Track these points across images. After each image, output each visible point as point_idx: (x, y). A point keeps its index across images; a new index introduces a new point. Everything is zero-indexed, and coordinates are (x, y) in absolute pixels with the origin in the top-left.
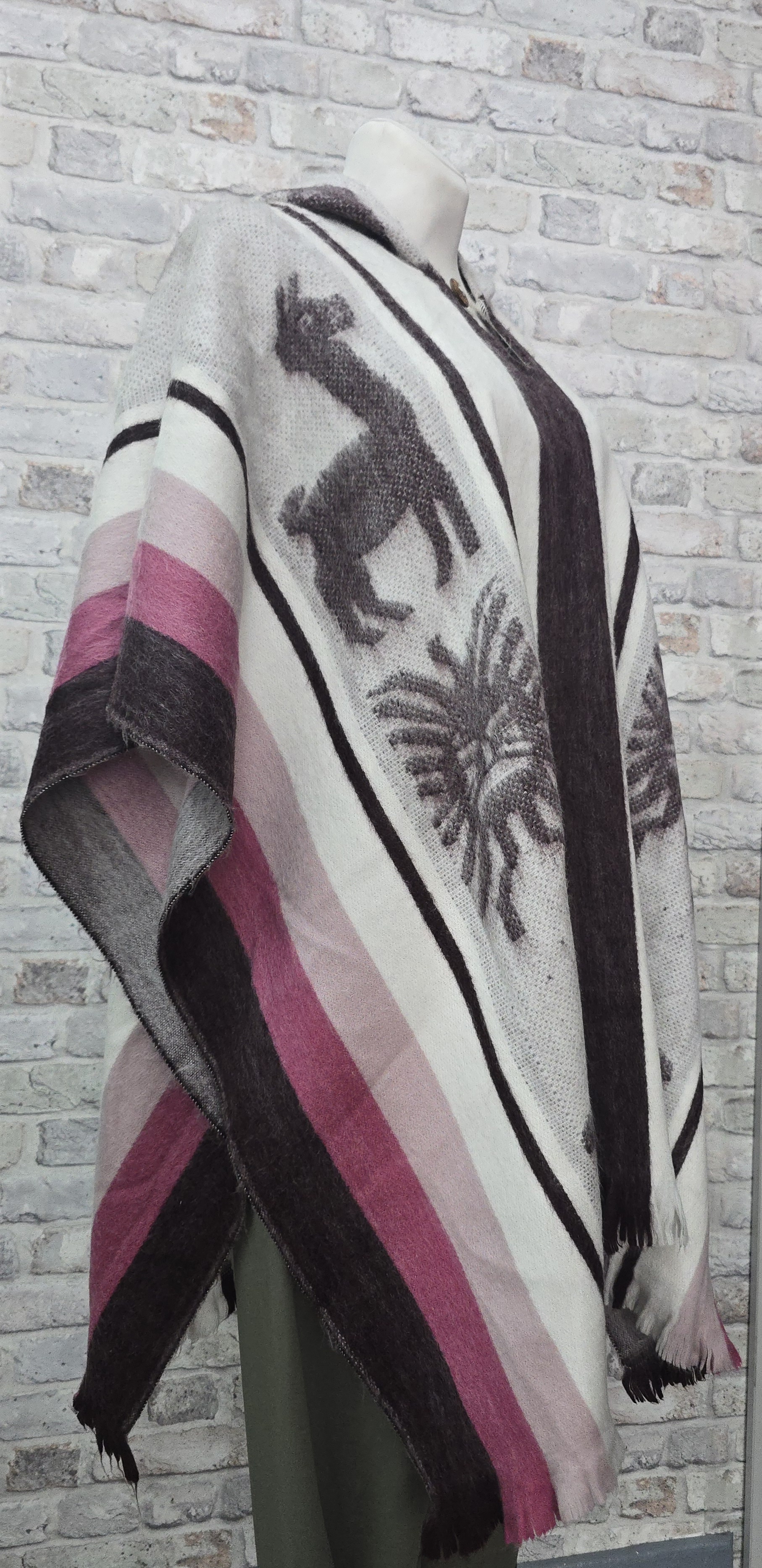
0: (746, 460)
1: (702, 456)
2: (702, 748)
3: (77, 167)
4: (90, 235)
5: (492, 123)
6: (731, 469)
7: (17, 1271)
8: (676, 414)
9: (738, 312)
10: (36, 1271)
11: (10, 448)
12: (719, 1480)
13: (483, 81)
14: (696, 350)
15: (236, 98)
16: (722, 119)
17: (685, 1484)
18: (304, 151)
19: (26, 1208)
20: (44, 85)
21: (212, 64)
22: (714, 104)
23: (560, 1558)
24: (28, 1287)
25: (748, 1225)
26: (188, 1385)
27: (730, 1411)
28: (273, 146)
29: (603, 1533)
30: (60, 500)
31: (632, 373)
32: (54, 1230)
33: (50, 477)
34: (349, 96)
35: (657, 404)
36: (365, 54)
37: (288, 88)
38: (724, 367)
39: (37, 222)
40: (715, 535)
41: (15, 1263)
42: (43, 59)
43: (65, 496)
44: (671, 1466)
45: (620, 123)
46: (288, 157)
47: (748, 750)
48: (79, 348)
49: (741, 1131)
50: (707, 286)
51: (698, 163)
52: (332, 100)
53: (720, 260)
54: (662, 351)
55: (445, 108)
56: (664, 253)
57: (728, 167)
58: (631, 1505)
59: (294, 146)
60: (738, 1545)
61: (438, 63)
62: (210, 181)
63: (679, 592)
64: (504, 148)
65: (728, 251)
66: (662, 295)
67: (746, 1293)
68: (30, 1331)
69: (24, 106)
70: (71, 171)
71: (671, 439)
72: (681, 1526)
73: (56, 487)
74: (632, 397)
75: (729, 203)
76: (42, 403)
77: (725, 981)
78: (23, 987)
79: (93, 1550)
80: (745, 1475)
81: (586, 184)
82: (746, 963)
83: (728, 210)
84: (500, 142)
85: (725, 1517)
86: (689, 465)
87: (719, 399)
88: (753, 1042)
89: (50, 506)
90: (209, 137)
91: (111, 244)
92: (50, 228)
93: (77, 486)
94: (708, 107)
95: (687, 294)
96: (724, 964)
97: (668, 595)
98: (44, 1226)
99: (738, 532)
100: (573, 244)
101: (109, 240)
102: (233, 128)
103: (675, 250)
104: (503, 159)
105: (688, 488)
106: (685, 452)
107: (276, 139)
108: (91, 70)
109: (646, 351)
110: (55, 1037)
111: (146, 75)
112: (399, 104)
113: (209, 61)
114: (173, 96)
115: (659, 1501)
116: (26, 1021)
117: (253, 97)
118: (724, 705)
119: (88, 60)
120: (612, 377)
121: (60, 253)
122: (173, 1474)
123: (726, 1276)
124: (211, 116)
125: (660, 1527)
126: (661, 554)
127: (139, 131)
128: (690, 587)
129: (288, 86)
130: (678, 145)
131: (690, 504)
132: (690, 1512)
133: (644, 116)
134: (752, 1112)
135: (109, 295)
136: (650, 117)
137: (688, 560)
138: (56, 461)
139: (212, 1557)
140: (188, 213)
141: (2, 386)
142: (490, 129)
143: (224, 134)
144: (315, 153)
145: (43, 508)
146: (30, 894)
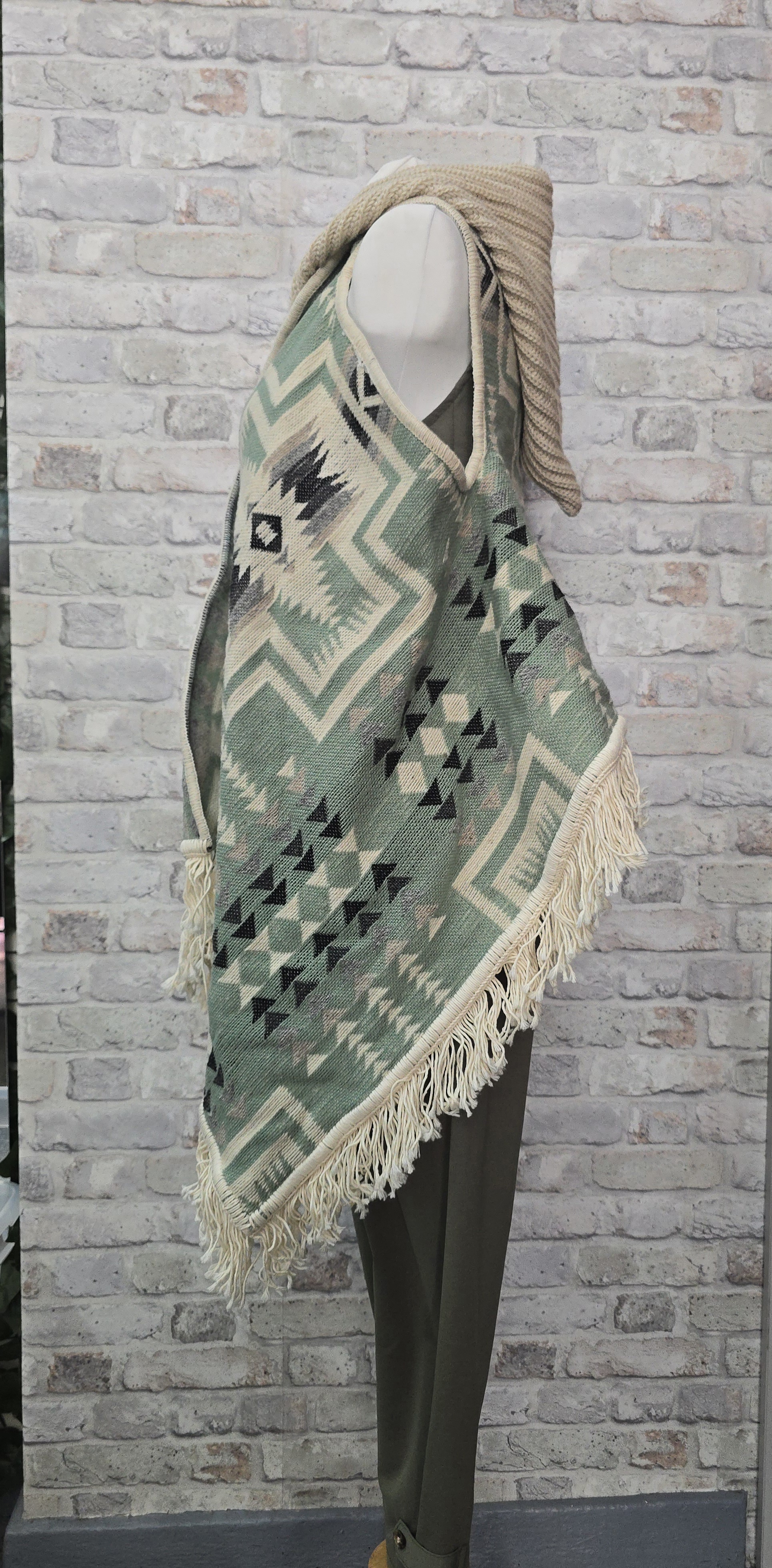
0: (759, 398)
1: (709, 397)
2: (712, 701)
6: (743, 408)
7: (52, 1195)
8: (682, 354)
9: (749, 241)
10: (68, 1195)
13: (474, 25)
14: (703, 285)
16: (730, 36)
17: (697, 1439)
19: (59, 1138)
21: (203, 40)
22: (722, 21)
24: (62, 1210)
25: (763, 1188)
26: (207, 1308)
28: (264, 115)
29: (612, 1480)
31: (633, 314)
32: (83, 1159)
33: (61, 457)
34: (337, 57)
35: (660, 345)
36: (353, 11)
37: (277, 55)
38: (733, 301)
39: (42, 213)
41: (50, 1187)
43: (75, 475)
44: (681, 1420)
46: (278, 124)
47: (761, 703)
48: (85, 332)
49: (754, 1093)
53: (729, 187)
54: (666, 289)
55: (435, 57)
57: (738, 87)
59: (284, 112)
61: (427, 12)
62: (203, 157)
63: (685, 540)
64: (496, 92)
66: (665, 231)
67: (759, 1257)
68: (64, 1249)
70: (72, 160)
71: (676, 381)
72: (691, 1480)
74: (633, 339)
76: (52, 387)
77: (737, 941)
79: (125, 1451)
80: (759, 1436)
83: (737, 133)
85: (740, 1475)
86: (695, 407)
88: (767, 1004)
89: (62, 485)
90: (202, 113)
91: (113, 229)
93: (87, 464)
94: (715, 25)
95: (692, 227)
96: (735, 924)
97: (674, 544)
98: (75, 1155)
99: (749, 475)
101: (110, 224)
103: (679, 181)
105: (694, 431)
106: (691, 393)
107: (265, 107)
109: (649, 290)
115: (670, 1454)
116: (54, 967)
117: (243, 68)
118: (735, 656)
120: (612, 320)
121: (65, 241)
122: (196, 1388)
124: (203, 92)
125: (671, 1479)
126: (665, 502)
127: (136, 115)
128: (698, 534)
131: (698, 448)
132: (702, 1467)
135: (112, 278)
136: (652, 42)
137: (694, 507)
138: (66, 442)
139: (233, 1467)
140: (183, 190)
142: (481, 74)
145: (55, 487)
146: (53, 851)
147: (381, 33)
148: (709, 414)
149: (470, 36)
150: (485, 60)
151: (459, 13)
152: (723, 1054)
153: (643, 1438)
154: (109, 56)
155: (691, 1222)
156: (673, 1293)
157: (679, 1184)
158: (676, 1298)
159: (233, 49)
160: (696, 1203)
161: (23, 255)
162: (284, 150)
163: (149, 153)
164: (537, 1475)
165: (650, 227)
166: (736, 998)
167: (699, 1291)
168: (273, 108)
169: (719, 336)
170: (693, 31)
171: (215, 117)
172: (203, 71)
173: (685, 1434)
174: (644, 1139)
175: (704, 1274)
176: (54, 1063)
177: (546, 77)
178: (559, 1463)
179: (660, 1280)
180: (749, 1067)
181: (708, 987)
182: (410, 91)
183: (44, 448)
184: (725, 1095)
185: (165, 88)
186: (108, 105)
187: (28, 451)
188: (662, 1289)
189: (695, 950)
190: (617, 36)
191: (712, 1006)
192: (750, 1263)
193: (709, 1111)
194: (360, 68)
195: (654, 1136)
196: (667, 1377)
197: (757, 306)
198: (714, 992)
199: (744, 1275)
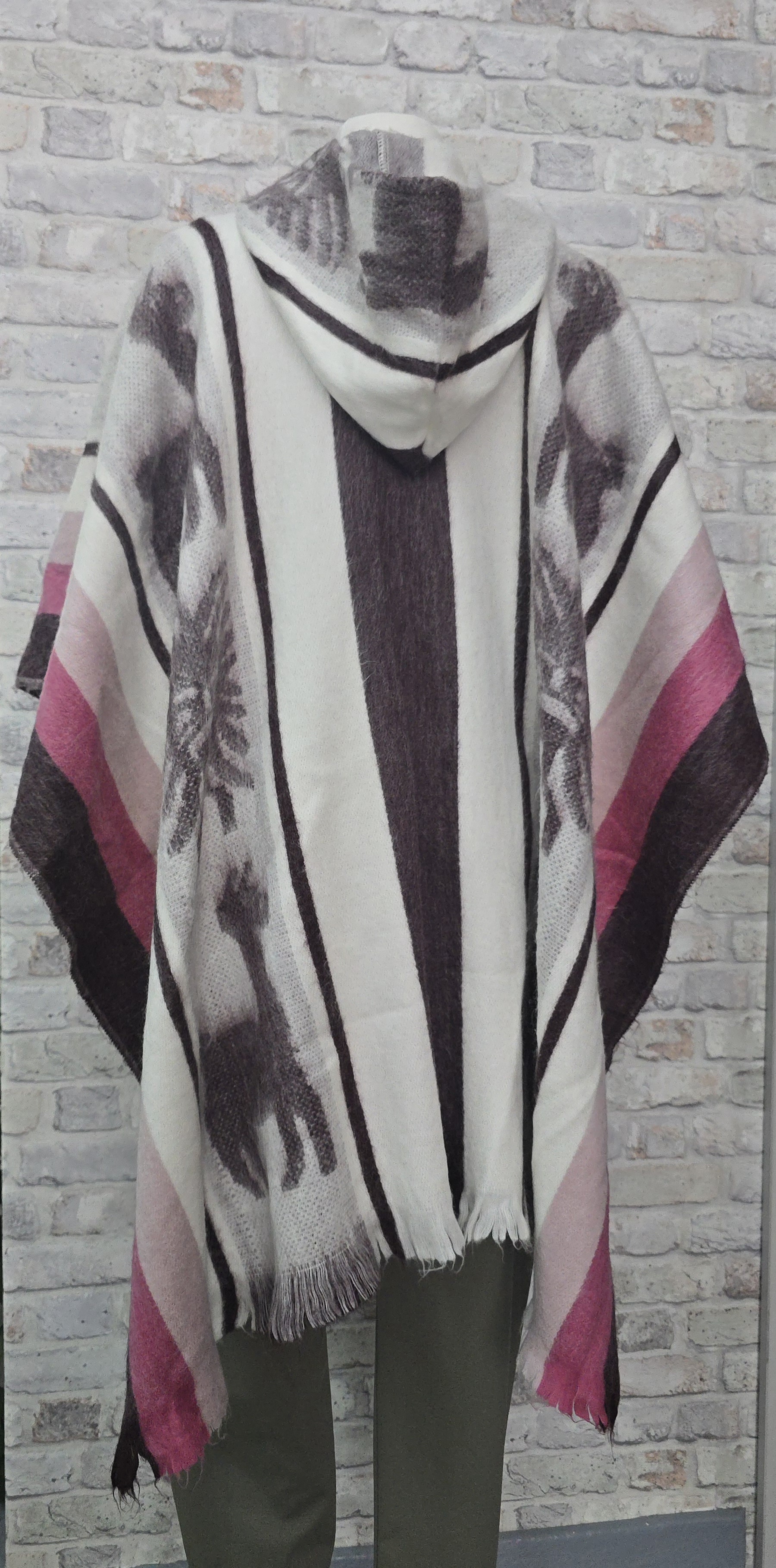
1: (705, 406)
3: (69, 147)
4: (84, 214)
5: (482, 71)
6: (735, 418)
11: (12, 432)
12: (731, 1455)
13: (472, 28)
14: (697, 295)
15: (223, 66)
18: (291, 115)
20: (35, 66)
22: (714, 34)
23: (568, 1526)
25: (759, 1199)
27: (741, 1386)
28: (260, 111)
30: (60, 482)
33: (50, 459)
34: (335, 54)
36: (351, 9)
37: (274, 51)
40: (718, 488)
42: (33, 40)
44: (680, 1439)
45: (614, 62)
46: (275, 121)
50: (708, 226)
51: (696, 97)
52: (319, 60)
53: (722, 198)
55: (433, 59)
56: (662, 195)
57: (730, 100)
58: (640, 1477)
59: (281, 110)
60: (750, 1520)
61: (425, 13)
62: (198, 152)
64: (493, 96)
65: (730, 189)
66: (660, 240)
67: (757, 1268)
69: (15, 88)
70: (63, 151)
73: (56, 469)
75: (731, 138)
76: (42, 386)
77: (733, 951)
78: (37, 959)
80: (757, 1451)
81: (580, 128)
82: (755, 932)
83: (730, 145)
84: (490, 91)
85: (737, 1492)
87: (722, 345)
88: (763, 1014)
89: (51, 488)
90: (198, 107)
92: (45, 210)
94: (707, 37)
95: (687, 237)
96: (731, 933)
98: (61, 1189)
100: (567, 192)
101: (102, 219)
102: (220, 96)
103: (674, 190)
104: (493, 108)
107: (262, 104)
108: (80, 47)
110: (68, 1007)
111: (133, 48)
112: (385, 59)
113: (196, 29)
114: (161, 68)
117: (240, 63)
119: (77, 38)
123: (736, 1251)
124: (198, 85)
127: (130, 107)
129: (274, 49)
130: (676, 80)
132: (700, 1486)
133: (640, 52)
134: (762, 1084)
140: (178, 186)
141: (4, 370)
143: (212, 103)
144: (302, 116)
145: (44, 490)
147: (379, 33)
148: (703, 424)
149: (468, 38)
150: (483, 63)
151: (457, 15)
152: (720, 1065)
153: (642, 1459)
154: (100, 45)
155: (689, 1237)
156: (671, 1310)
157: (677, 1198)
158: (675, 1314)
159: (228, 43)
160: (694, 1218)
161: (11, 248)
162: (281, 148)
163: (143, 146)
164: (537, 1503)
165: (646, 236)
166: (732, 1009)
167: (698, 1306)
168: (270, 105)
169: (713, 346)
170: (688, 43)
171: (211, 112)
172: (198, 65)
173: (684, 1453)
174: (642, 1155)
175: (702, 1289)
176: (41, 1093)
177: (543, 83)
178: (559, 1489)
179: (659, 1298)
180: (745, 1077)
181: (706, 998)
182: (408, 92)
183: (33, 449)
184: (721, 1107)
185: (160, 81)
186: (99, 96)
187: (16, 453)
188: (661, 1306)
189: (692, 961)
190: (613, 44)
191: (709, 1018)
192: (747, 1276)
193: (706, 1123)
194: (357, 67)
195: (652, 1150)
196: (666, 1396)
197: (749, 317)
198: (711, 1003)
199: (741, 1289)
